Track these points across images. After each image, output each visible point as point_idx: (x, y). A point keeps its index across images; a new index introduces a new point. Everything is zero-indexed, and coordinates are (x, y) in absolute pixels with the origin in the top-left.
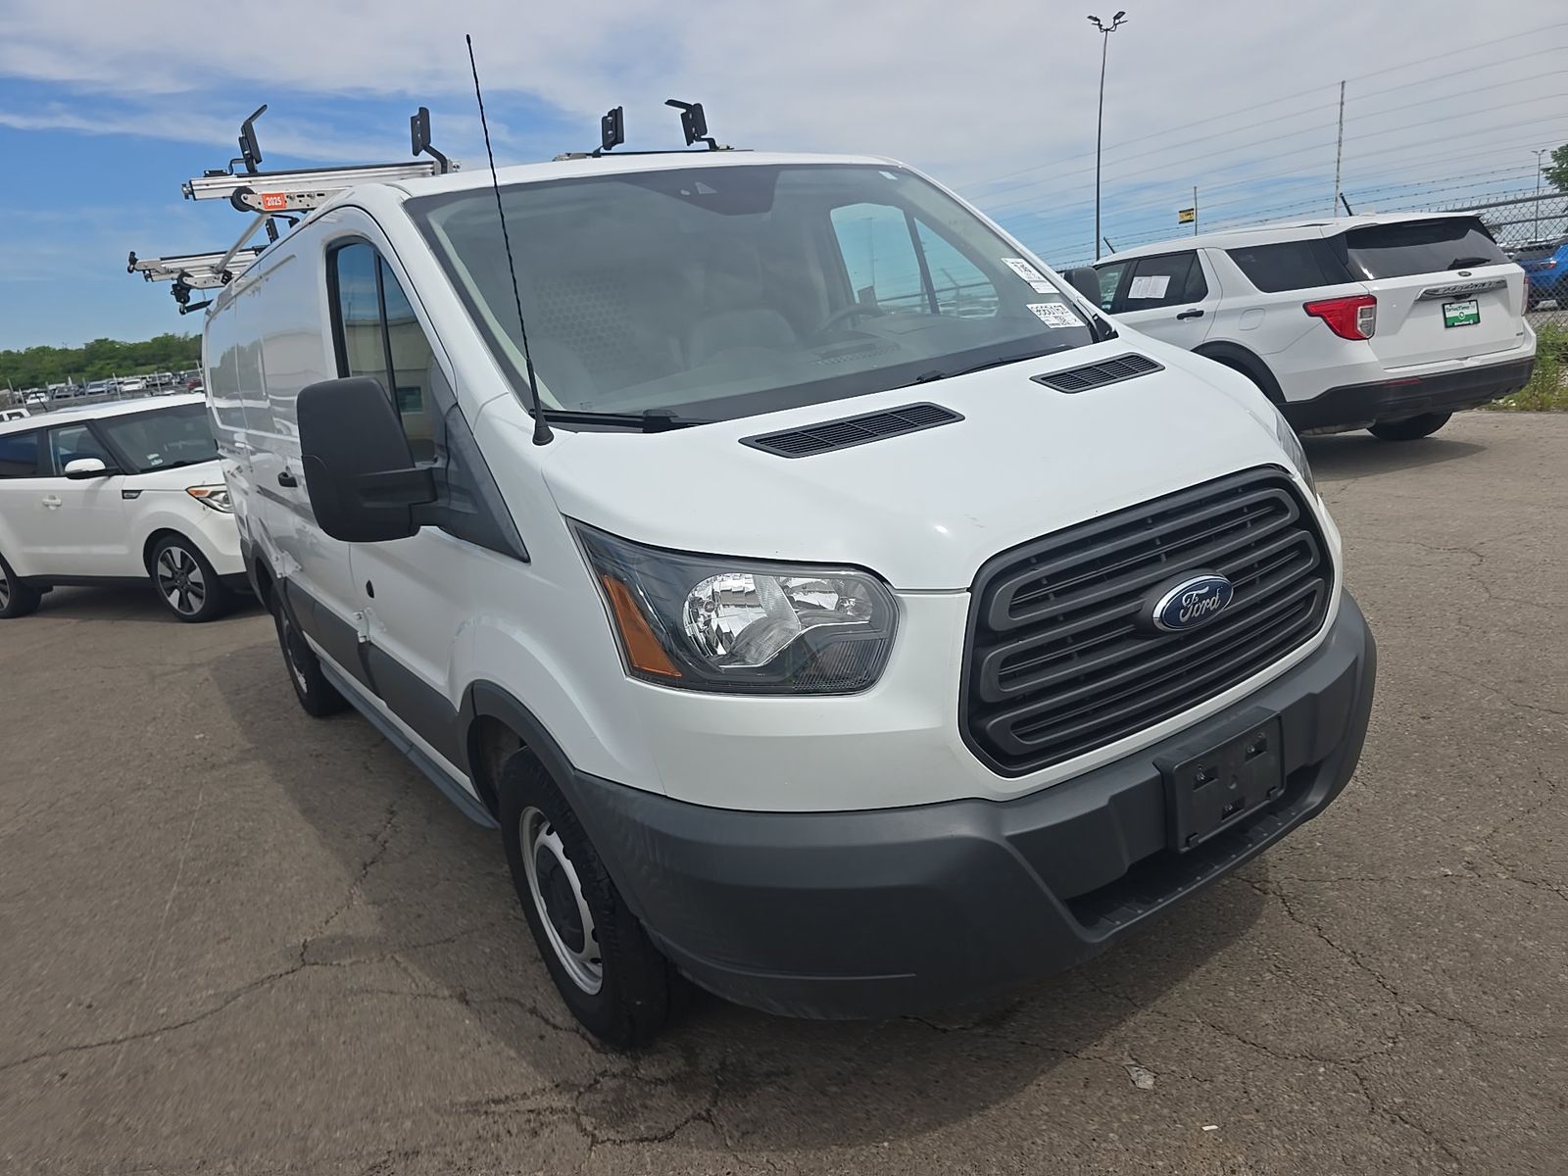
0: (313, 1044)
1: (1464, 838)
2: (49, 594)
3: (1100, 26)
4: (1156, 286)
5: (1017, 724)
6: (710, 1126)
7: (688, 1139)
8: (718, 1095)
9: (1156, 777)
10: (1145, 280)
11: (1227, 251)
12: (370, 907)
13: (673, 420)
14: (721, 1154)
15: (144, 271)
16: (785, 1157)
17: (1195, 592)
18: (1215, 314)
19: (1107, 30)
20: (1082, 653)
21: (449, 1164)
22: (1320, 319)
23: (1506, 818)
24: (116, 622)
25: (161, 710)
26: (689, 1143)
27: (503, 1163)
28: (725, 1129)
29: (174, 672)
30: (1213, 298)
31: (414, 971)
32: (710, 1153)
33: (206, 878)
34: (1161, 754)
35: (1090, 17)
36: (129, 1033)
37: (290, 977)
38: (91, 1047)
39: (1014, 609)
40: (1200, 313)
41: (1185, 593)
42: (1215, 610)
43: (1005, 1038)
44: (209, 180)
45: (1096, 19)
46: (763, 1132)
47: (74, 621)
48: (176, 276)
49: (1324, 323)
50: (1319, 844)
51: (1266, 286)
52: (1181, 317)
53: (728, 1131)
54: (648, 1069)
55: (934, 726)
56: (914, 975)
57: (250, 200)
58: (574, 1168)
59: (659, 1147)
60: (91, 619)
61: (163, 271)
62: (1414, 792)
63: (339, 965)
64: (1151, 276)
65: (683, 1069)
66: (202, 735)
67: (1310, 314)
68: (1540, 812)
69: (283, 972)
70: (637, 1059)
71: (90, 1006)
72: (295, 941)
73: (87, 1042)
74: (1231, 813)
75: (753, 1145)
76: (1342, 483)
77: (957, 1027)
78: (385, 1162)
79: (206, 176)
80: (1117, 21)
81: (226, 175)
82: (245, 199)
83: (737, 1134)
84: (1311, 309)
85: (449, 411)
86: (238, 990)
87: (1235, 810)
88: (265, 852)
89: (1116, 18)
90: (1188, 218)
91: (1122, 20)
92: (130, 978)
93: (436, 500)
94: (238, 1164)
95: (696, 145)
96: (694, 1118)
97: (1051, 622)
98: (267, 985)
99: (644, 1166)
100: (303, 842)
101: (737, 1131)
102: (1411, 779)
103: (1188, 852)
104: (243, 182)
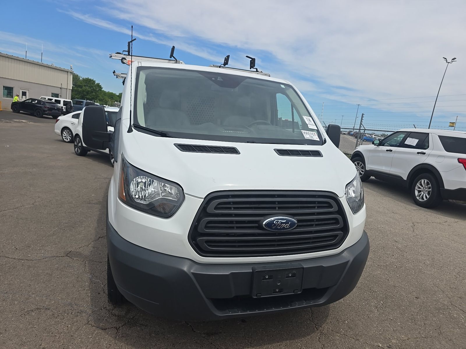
0: (51, 275)
1: (395, 337)
2: (90, 152)
3: (447, 61)
4: (413, 142)
5: (207, 242)
6: (116, 331)
7: (109, 332)
8: (125, 324)
9: (251, 272)
10: (411, 139)
11: (439, 136)
12: (92, 248)
13: (167, 135)
14: (112, 339)
15: (117, 76)
16: (126, 346)
17: (280, 221)
18: (429, 155)
19: (449, 63)
20: (238, 228)
21: (53, 315)
22: (462, 164)
23: (415, 337)
24: (100, 163)
25: (91, 186)
26: (108, 333)
27: (64, 320)
28: (119, 334)
29: (101, 178)
30: (430, 150)
31: (87, 267)
32: (110, 338)
33: (65, 228)
34: (256, 266)
35: (444, 58)
36: (19, 258)
37: (61, 258)
38: (9, 258)
39: (216, 208)
40: (424, 153)
41: (276, 220)
42: (287, 229)
43: (208, 340)
44: (116, 55)
45: (445, 59)
46: (127, 338)
47: (91, 160)
48: (124, 78)
49: (463, 166)
50: (347, 322)
51: (447, 150)
52: (418, 153)
53: (120, 334)
54: (116, 312)
55: (180, 234)
56: (158, 304)
57: (125, 61)
58: (78, 327)
59: (100, 331)
60: (95, 161)
61: (121, 77)
62: (392, 318)
63: (73, 259)
64: (413, 138)
65: (123, 314)
66: (94, 195)
67: (459, 162)
68: (429, 339)
69: (61, 256)
70: (115, 307)
71: (17, 249)
72: (69, 250)
73: (9, 257)
74: (277, 292)
75: (122, 340)
76: (456, 220)
77: (198, 332)
78: (41, 308)
79: (116, 53)
80: (453, 61)
81: (121, 54)
82: (124, 61)
83: (121, 336)
84: (460, 160)
85: (118, 120)
86: (48, 257)
87: (279, 292)
88: (82, 227)
89: (453, 59)
90: (452, 125)
91: (455, 60)
92: (30, 245)
93: (110, 142)
94: (13, 296)
95: (252, 69)
96: (115, 328)
97: (230, 215)
98: (55, 258)
99: (93, 334)
100: (92, 227)
101: (121, 335)
102: (395, 314)
103: (256, 298)
104: (124, 57)
